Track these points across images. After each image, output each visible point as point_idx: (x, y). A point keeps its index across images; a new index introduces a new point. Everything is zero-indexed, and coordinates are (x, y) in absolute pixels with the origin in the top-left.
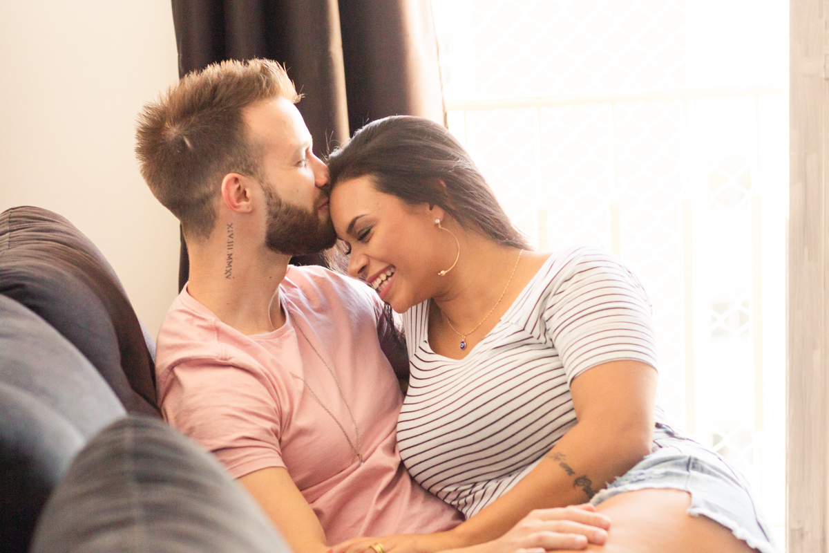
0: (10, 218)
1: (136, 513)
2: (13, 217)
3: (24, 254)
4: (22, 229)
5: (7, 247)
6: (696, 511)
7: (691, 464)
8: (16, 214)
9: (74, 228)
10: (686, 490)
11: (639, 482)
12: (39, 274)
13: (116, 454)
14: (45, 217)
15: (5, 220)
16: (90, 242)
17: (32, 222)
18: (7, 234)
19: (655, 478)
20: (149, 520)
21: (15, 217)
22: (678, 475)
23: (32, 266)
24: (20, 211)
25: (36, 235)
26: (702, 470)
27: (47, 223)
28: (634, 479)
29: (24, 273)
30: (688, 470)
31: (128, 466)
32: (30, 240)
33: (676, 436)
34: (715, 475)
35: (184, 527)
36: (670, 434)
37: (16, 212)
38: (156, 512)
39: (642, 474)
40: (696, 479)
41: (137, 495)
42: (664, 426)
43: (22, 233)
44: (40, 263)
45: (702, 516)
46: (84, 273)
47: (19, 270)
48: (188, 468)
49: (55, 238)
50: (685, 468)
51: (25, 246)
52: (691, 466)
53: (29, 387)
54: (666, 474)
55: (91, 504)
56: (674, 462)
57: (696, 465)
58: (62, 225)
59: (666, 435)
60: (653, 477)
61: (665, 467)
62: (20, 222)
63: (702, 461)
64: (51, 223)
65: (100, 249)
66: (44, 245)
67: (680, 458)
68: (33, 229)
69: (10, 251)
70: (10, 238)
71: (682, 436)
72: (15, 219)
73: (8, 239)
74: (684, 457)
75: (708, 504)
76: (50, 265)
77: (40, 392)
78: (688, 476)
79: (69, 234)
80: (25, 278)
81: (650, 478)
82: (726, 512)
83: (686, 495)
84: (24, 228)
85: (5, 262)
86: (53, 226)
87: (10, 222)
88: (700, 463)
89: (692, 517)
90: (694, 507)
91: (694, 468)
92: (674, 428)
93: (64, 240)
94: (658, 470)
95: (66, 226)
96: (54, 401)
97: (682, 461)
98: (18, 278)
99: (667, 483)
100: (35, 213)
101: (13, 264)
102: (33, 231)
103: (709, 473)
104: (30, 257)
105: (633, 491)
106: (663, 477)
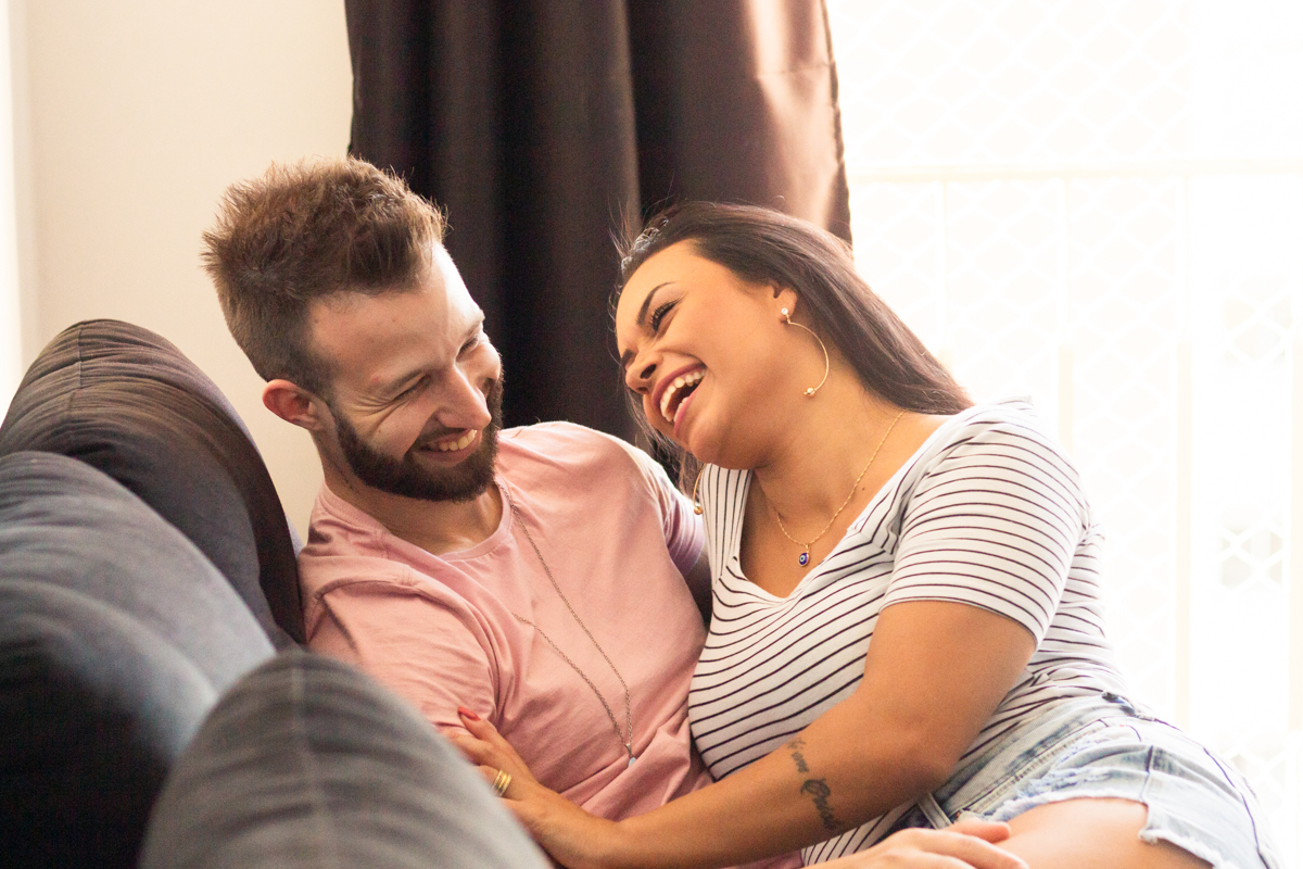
0: (80, 337)
1: (314, 796)
2: (85, 337)
3: (110, 397)
4: (101, 356)
5: (78, 385)
6: (1154, 834)
7: (1153, 759)
8: (92, 332)
9: (184, 359)
10: (1141, 801)
11: (1068, 788)
12: (134, 429)
13: (279, 707)
14: (138, 339)
15: (74, 341)
16: (210, 382)
17: (117, 346)
18: (78, 364)
19: (1093, 781)
20: (334, 807)
21: (88, 337)
22: (1130, 777)
23: (122, 416)
24: (94, 328)
25: (124, 368)
26: (1171, 769)
27: (142, 348)
28: (1060, 784)
29: (113, 426)
30: (1147, 769)
31: (298, 726)
32: (115, 374)
33: (1137, 714)
34: (1191, 778)
35: (388, 819)
36: (1128, 711)
37: (91, 328)
38: (346, 796)
39: (1072, 775)
40: (1160, 784)
41: (314, 770)
42: (1120, 699)
43: (102, 363)
44: (137, 412)
45: (1164, 843)
46: (202, 432)
47: (103, 421)
48: (392, 732)
49: (156, 373)
50: (1143, 765)
51: (109, 384)
52: (1152, 763)
53: (128, 604)
54: (1110, 775)
55: (242, 783)
56: (1125, 755)
57: (1160, 762)
58: (166, 352)
59: (1122, 713)
60: (1089, 779)
61: (1112, 764)
62: (98, 346)
63: (1171, 755)
64: (148, 349)
65: (225, 394)
66: (139, 384)
67: (1136, 749)
68: (119, 357)
69: (85, 391)
70: (82, 370)
71: (1148, 715)
72: (89, 340)
73: (79, 373)
74: (1143, 748)
75: (1174, 823)
76: (150, 416)
77: (148, 613)
78: (1147, 779)
79: (178, 368)
80: (115, 435)
81: (1085, 781)
82: (1204, 837)
83: (1140, 809)
84: (108, 355)
85: (80, 408)
86: (153, 354)
87: (80, 344)
88: (1167, 757)
89: (1147, 843)
90: (1151, 828)
91: (1157, 765)
92: (1134, 701)
93: (172, 378)
94: (1098, 769)
95: (172, 355)
96: (168, 629)
97: (1138, 754)
98: (105, 434)
99: (1109, 789)
100: (122, 331)
101: (93, 411)
102: (120, 361)
103: (1182, 774)
104: (121, 402)
105: (1055, 802)
106: (1105, 780)
